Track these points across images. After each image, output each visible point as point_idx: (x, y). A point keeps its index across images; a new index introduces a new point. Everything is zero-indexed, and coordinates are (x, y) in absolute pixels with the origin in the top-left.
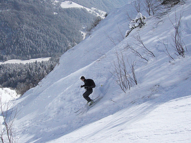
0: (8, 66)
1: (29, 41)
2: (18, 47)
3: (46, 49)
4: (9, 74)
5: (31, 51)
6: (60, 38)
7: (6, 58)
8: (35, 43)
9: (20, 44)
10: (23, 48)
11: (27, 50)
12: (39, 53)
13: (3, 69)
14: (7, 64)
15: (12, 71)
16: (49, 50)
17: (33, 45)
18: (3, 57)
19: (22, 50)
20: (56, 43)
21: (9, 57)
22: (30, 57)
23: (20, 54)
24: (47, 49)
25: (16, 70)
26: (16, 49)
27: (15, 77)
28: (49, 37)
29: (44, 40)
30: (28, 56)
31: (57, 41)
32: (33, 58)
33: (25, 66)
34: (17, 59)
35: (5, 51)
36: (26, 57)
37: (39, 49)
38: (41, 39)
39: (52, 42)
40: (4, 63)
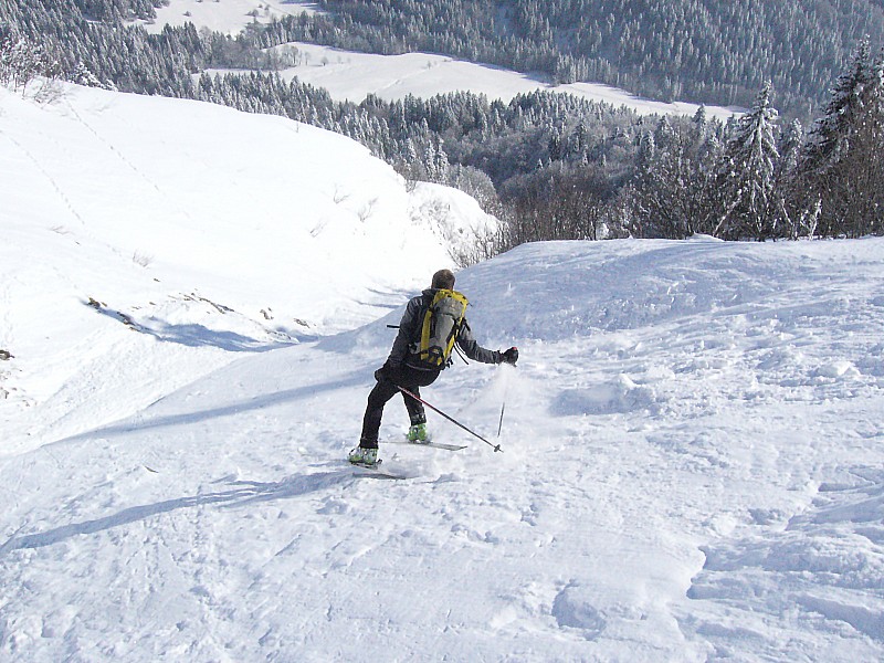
0: (563, 106)
1: (697, 12)
2: (635, 30)
3: (765, 66)
4: (552, 143)
5: (690, 63)
6: (859, 28)
7: (567, 70)
8: (722, 30)
9: (648, 19)
10: (655, 38)
11: (674, 52)
12: (727, 81)
13: (537, 112)
14: (560, 96)
15: (568, 131)
16: (780, 77)
17: (708, 37)
18: (556, 59)
19: (652, 49)
20: (829, 47)
21: (581, 66)
22: (677, 89)
23: (635, 67)
24: (773, 71)
25: (587, 128)
26: (622, 39)
27: (570, 161)
28: (801, 11)
29: (770, 22)
30: (668, 83)
31: (835, 37)
32: (687, 97)
33: (639, 121)
34: (613, 84)
35: (574, 35)
36: (661, 85)
37: (732, 62)
38: (758, 13)
39: (808, 41)
40: (550, 91)
